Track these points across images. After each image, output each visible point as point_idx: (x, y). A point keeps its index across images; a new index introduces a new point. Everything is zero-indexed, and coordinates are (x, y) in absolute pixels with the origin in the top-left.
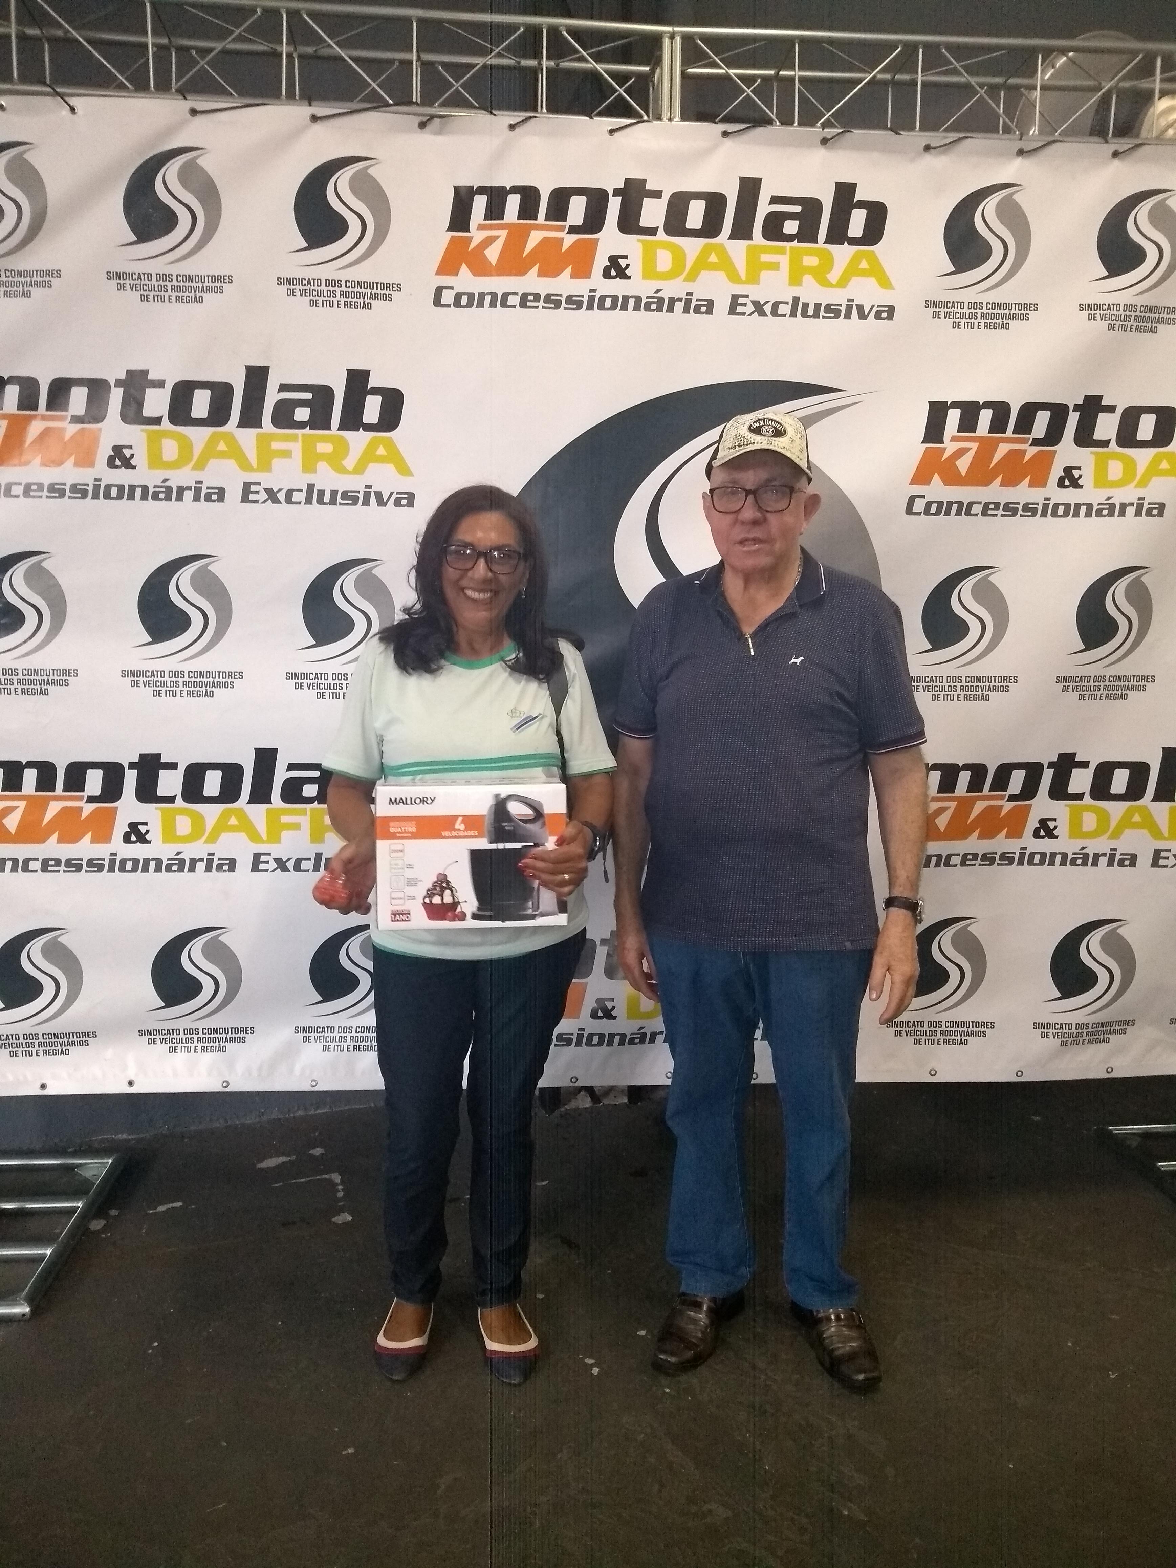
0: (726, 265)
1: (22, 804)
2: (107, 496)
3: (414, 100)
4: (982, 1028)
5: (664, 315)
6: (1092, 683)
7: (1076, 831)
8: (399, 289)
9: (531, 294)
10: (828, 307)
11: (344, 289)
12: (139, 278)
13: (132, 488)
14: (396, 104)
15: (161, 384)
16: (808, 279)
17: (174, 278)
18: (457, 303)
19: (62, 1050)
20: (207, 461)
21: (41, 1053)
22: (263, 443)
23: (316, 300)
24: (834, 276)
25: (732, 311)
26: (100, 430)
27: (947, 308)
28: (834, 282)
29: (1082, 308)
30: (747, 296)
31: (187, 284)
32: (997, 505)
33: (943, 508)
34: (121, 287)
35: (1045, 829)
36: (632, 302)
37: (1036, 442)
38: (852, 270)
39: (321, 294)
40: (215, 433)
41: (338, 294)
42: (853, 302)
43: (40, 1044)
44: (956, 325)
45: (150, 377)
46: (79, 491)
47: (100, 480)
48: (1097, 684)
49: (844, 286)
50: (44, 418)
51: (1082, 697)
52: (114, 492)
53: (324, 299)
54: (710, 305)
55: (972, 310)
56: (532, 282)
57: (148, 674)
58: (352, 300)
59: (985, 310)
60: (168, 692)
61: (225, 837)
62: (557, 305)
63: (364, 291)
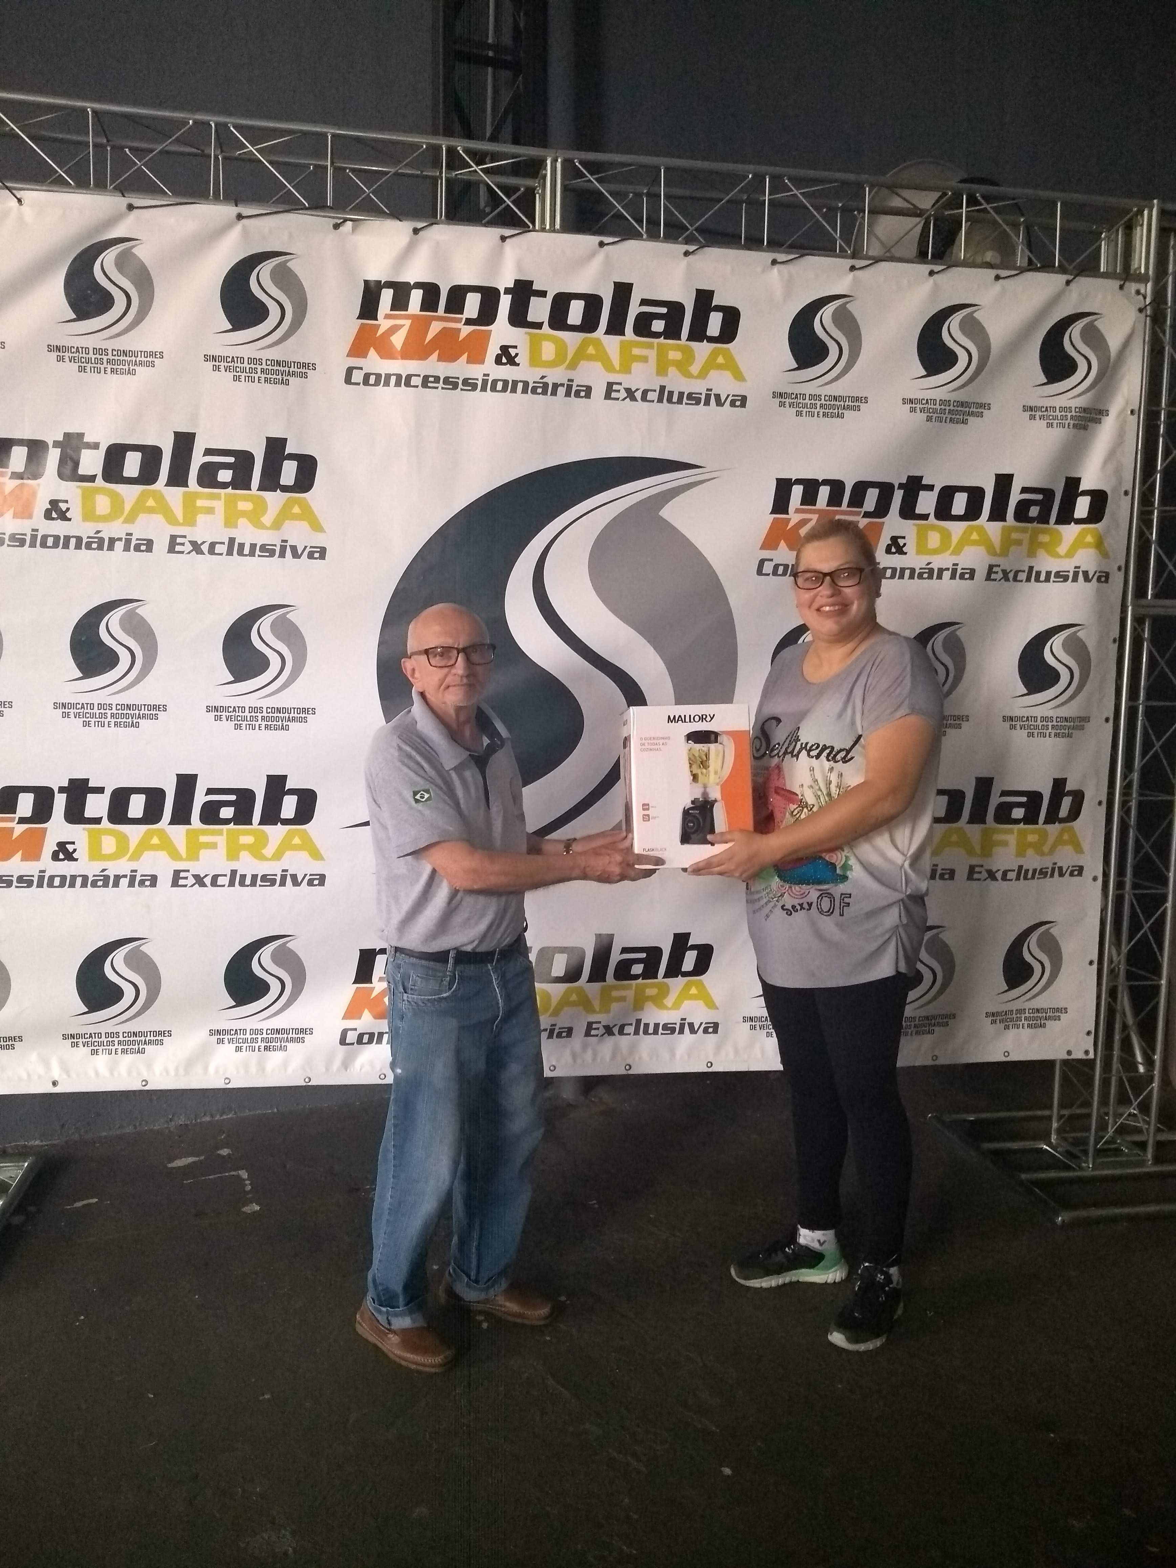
0: (603, 357)
2: (43, 545)
3: (328, 204)
5: (549, 397)
8: (314, 368)
9: (431, 376)
10: (690, 396)
11: (264, 366)
12: (78, 351)
14: (312, 208)
16: (672, 370)
17: (110, 352)
18: (366, 382)
20: (137, 515)
22: (189, 502)
23: (239, 376)
24: (695, 369)
26: (39, 485)
27: (791, 399)
28: (695, 373)
30: (620, 384)
31: (121, 358)
33: (789, 570)
34: (60, 359)
36: (520, 386)
37: (867, 515)
38: (710, 365)
39: (243, 370)
40: (144, 491)
41: (259, 371)
42: (712, 391)
44: (799, 414)
45: (86, 439)
46: (17, 540)
47: (37, 530)
49: (704, 378)
52: (50, 542)
53: (247, 375)
54: (588, 390)
55: (812, 401)
56: (433, 366)
57: (78, 706)
58: (271, 376)
59: (823, 402)
60: (97, 723)
61: (147, 855)
62: (455, 386)
63: (282, 369)
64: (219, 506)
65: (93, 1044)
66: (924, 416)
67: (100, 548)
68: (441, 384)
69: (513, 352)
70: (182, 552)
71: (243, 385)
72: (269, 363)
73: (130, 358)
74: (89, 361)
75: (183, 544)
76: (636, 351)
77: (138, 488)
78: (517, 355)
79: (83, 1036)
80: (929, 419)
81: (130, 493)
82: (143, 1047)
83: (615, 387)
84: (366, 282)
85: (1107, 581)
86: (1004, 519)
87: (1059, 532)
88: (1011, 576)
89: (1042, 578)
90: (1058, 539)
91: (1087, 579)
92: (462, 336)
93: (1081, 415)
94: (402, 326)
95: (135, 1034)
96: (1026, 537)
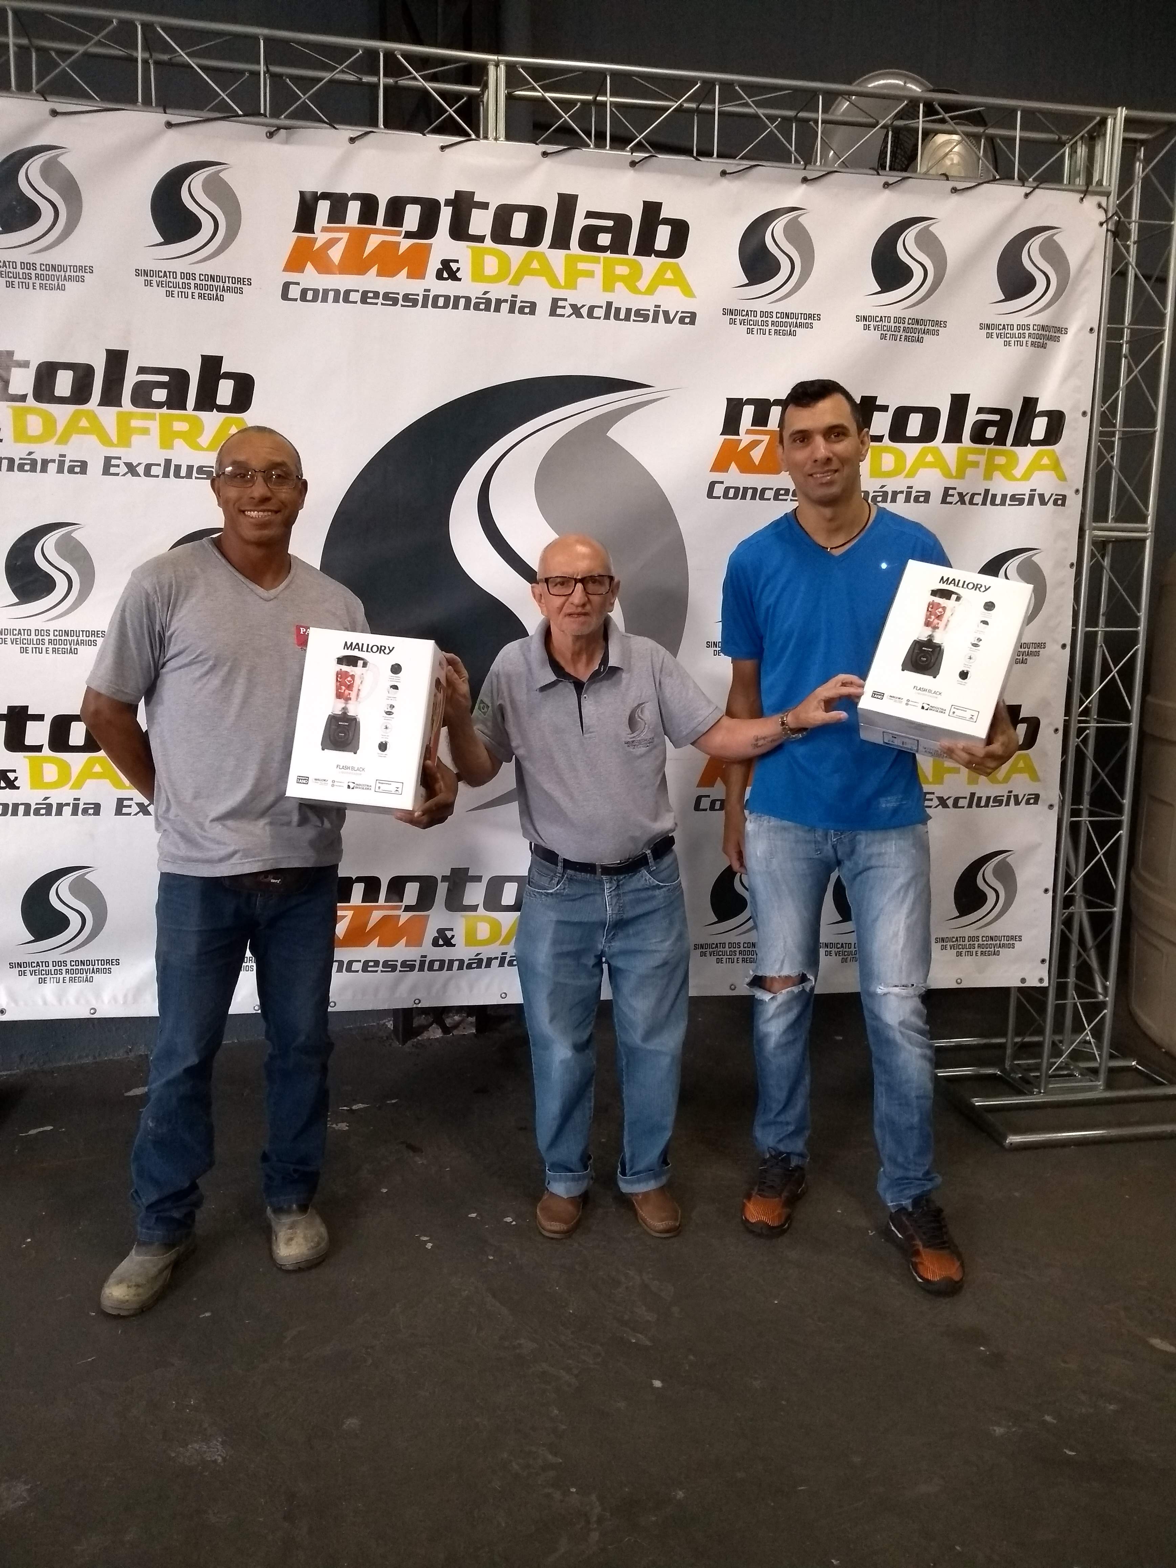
0: (547, 271)
3: (262, 111)
5: (492, 314)
8: (249, 283)
9: (370, 292)
10: (638, 313)
11: (198, 281)
12: (5, 265)
14: (244, 115)
15: (25, 364)
16: (619, 286)
17: (38, 267)
18: (303, 298)
20: (70, 436)
22: (123, 422)
23: (172, 291)
24: (643, 284)
25: (553, 313)
27: (742, 316)
28: (643, 289)
29: (859, 318)
30: (566, 300)
31: (50, 273)
32: (786, 491)
33: (740, 493)
36: (462, 301)
38: (658, 280)
39: (176, 285)
40: (77, 411)
41: (192, 286)
42: (660, 308)
44: (750, 331)
45: (17, 357)
49: (652, 294)
53: (179, 290)
54: (533, 307)
55: (764, 319)
56: (372, 281)
57: (15, 632)
58: (206, 292)
59: (774, 319)
60: (34, 649)
61: (90, 784)
62: (395, 302)
63: (216, 284)
64: (154, 426)
65: (40, 972)
66: (878, 334)
67: (33, 469)
68: (380, 300)
69: (454, 266)
70: (117, 474)
71: (177, 302)
72: (202, 277)
73: (59, 273)
74: (16, 276)
75: (118, 466)
76: (581, 266)
77: (71, 408)
78: (458, 269)
79: (30, 964)
80: (883, 337)
81: (62, 413)
82: (91, 975)
83: (560, 303)
84: (302, 194)
85: (1063, 504)
86: (959, 440)
87: (1015, 454)
88: (967, 499)
89: (998, 501)
90: (1014, 461)
91: (1043, 502)
92: (402, 249)
93: (1040, 332)
94: (339, 239)
95: (83, 963)
96: (983, 459)
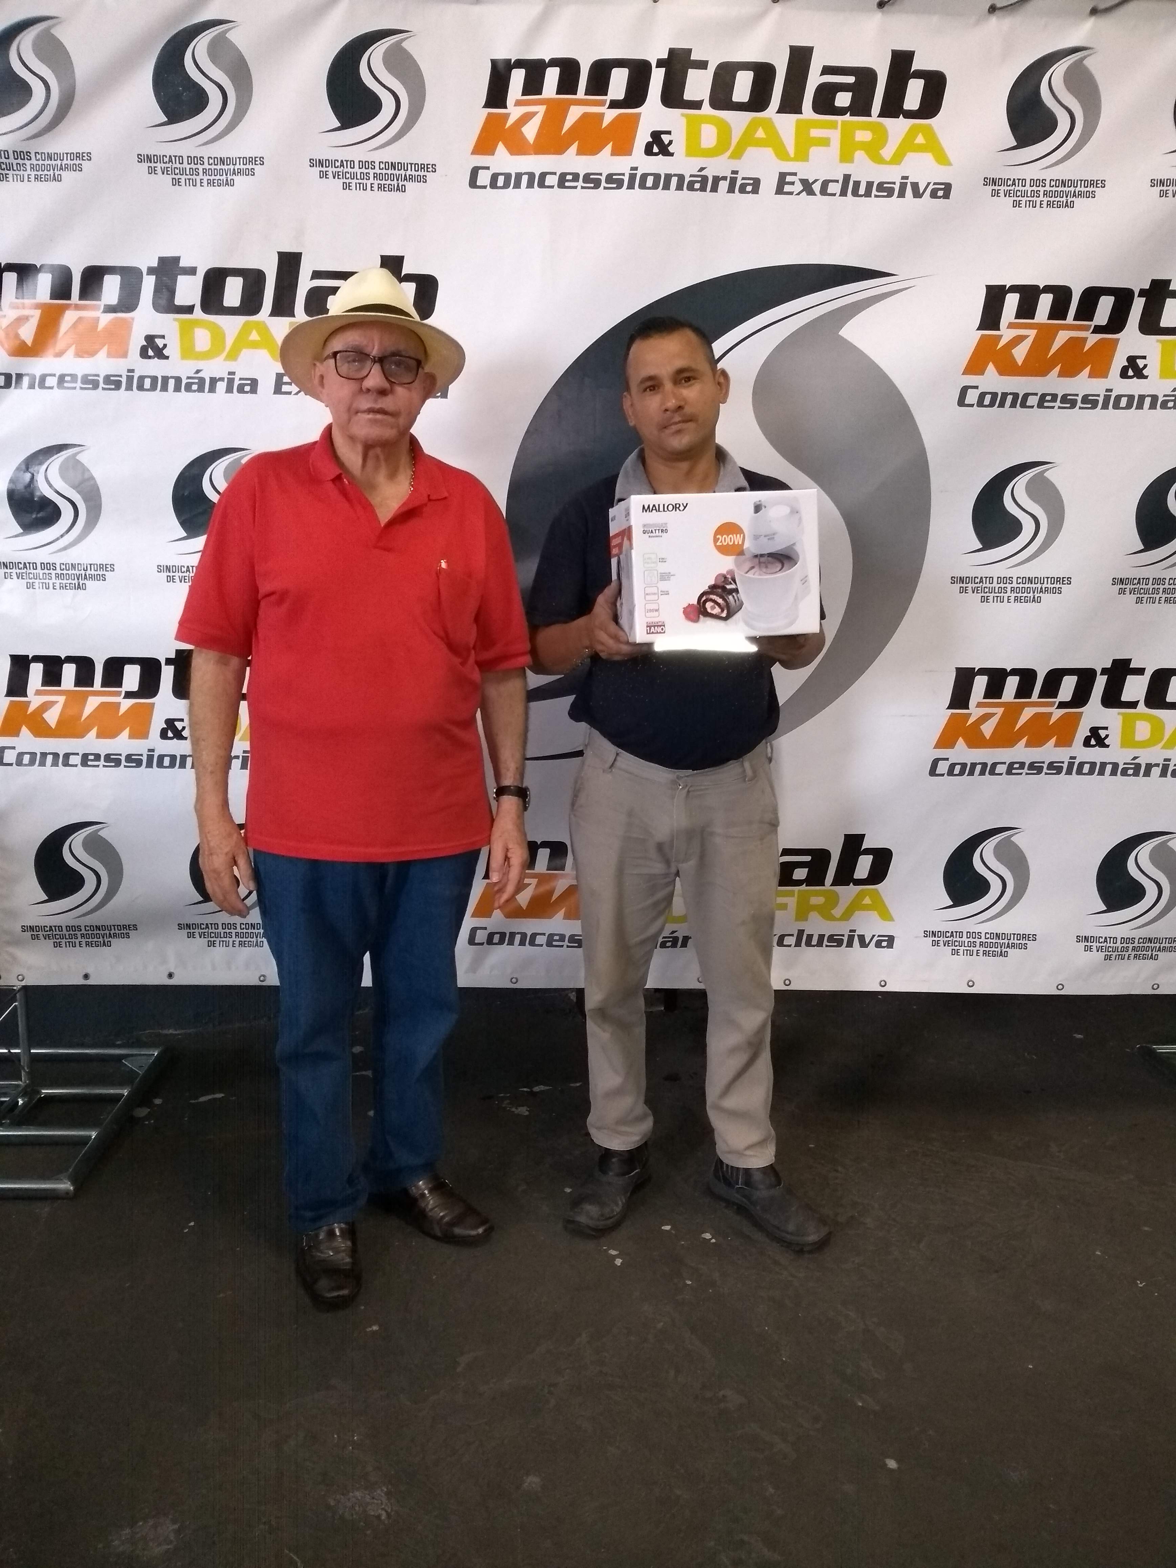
0: (774, 141)
1: (61, 699)
2: (141, 387)
4: (1023, 940)
5: (708, 194)
6: (1150, 586)
7: (1128, 741)
8: (434, 170)
9: (570, 174)
10: (881, 187)
11: (377, 171)
12: (170, 161)
13: (165, 379)
15: (192, 271)
16: (860, 155)
17: (206, 161)
18: (493, 184)
19: (104, 942)
20: (240, 351)
21: (84, 944)
23: (349, 183)
24: (887, 152)
25: (780, 191)
26: (133, 319)
27: (1007, 186)
28: (888, 159)
29: (1153, 183)
30: (795, 174)
31: (218, 167)
32: (1054, 397)
33: (997, 400)
34: (152, 171)
35: (1096, 738)
36: (674, 181)
37: (1098, 330)
38: (907, 146)
39: (354, 176)
41: (371, 176)
42: (908, 179)
43: (83, 936)
44: (1017, 204)
45: (183, 264)
46: (113, 382)
47: (132, 371)
48: (1156, 586)
49: (899, 163)
50: (77, 307)
51: (1139, 601)
52: (147, 383)
53: (357, 181)
54: (756, 184)
55: (1035, 188)
56: (572, 161)
57: (183, 569)
58: (386, 182)
59: (1048, 188)
63: (398, 172)
65: (209, 935)
68: (580, 183)
70: (290, 393)
72: (382, 165)
73: (228, 167)
74: (183, 172)
79: (199, 926)
83: (789, 179)
95: (252, 926)
